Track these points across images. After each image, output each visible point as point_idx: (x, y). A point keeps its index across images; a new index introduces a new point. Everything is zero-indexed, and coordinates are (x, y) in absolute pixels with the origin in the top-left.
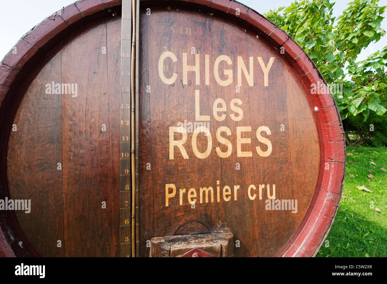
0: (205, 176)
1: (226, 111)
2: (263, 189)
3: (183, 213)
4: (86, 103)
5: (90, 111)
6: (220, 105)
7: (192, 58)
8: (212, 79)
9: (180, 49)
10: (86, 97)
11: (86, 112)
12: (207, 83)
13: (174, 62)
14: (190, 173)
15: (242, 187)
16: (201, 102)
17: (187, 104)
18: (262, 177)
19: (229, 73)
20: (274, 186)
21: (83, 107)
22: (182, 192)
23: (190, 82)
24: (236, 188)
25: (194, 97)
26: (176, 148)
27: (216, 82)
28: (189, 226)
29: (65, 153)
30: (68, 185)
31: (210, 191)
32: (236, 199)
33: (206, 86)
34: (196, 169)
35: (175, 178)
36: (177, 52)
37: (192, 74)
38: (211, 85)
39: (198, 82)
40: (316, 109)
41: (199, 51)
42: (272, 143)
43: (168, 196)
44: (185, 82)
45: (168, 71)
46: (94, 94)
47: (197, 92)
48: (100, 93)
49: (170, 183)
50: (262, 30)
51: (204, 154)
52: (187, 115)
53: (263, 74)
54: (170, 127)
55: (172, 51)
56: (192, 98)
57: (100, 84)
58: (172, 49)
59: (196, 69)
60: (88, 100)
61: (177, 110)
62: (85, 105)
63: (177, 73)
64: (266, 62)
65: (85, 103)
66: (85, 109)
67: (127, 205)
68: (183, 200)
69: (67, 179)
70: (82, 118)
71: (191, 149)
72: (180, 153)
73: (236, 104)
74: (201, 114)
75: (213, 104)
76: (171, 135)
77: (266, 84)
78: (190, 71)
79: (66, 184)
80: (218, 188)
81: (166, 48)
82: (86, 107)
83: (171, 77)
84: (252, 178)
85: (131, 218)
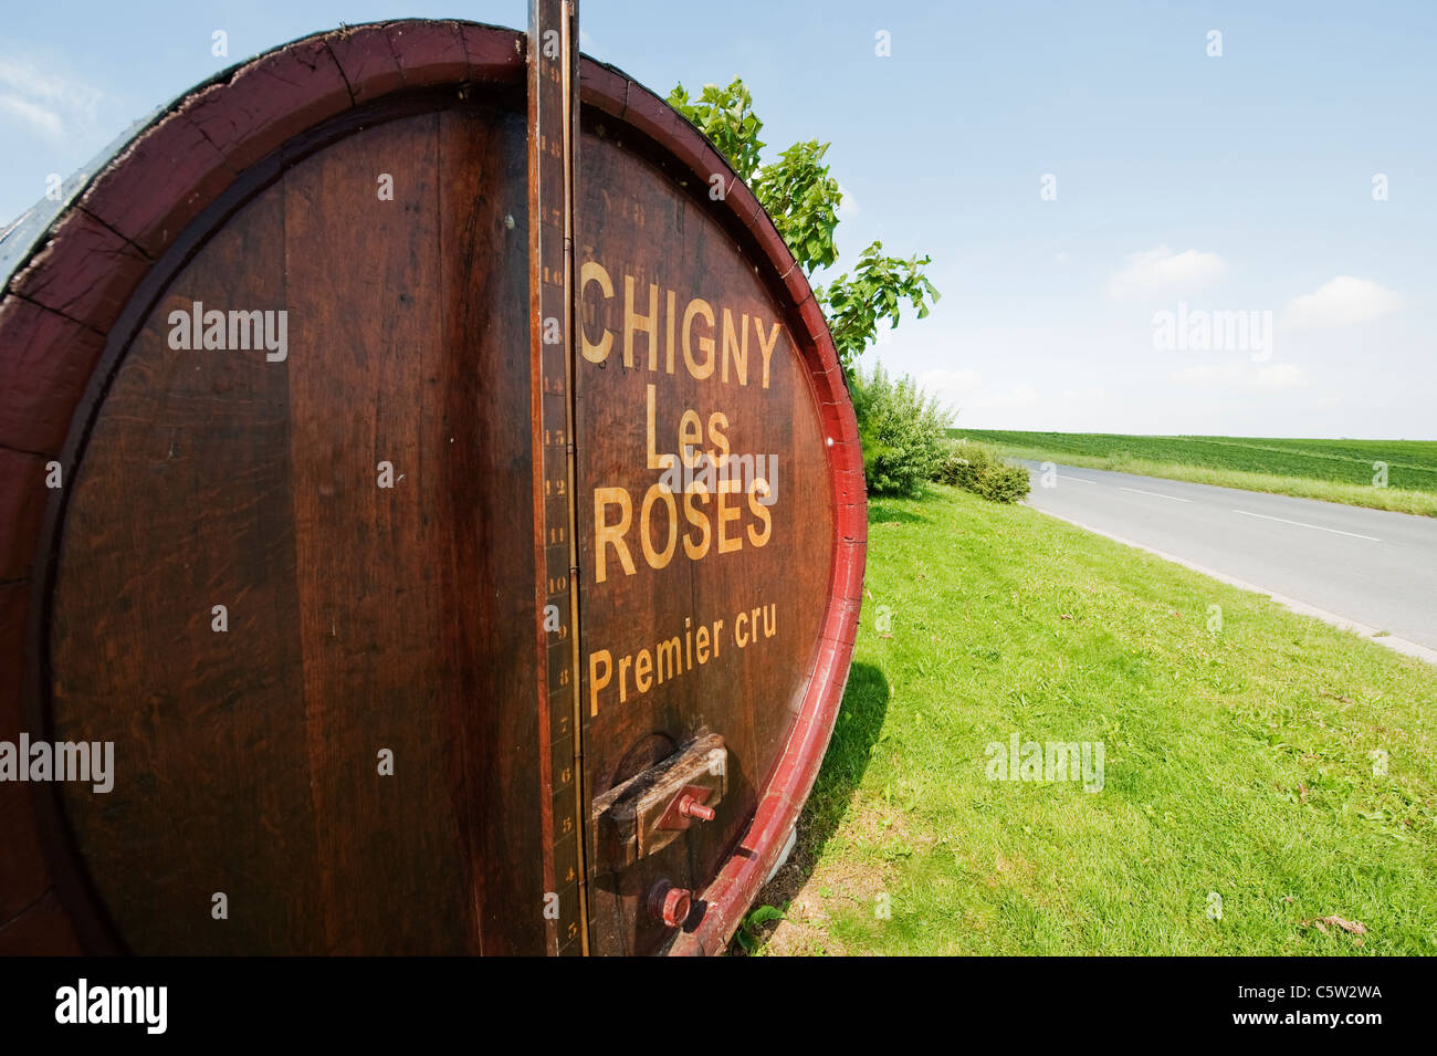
0: (666, 611)
1: (701, 442)
2: (758, 618)
3: (627, 723)
4: (378, 412)
5: (389, 445)
6: (691, 429)
7: (643, 293)
8: (679, 358)
9: (621, 263)
10: (375, 389)
11: (376, 447)
12: (670, 369)
13: (606, 296)
14: (639, 609)
15: (726, 624)
16: (658, 416)
17: (631, 422)
18: (756, 592)
19: (707, 345)
20: (773, 606)
21: (368, 428)
22: (624, 664)
23: (637, 361)
24: (718, 626)
25: (646, 404)
26: (610, 547)
27: (685, 367)
28: (639, 751)
29: (308, 615)
30: (327, 738)
31: (674, 648)
32: (716, 654)
33: (668, 375)
34: (650, 598)
35: (608, 632)
36: (614, 268)
37: (641, 338)
38: (678, 374)
39: (652, 365)
40: (830, 442)
41: (657, 277)
42: (771, 514)
43: (597, 685)
44: (629, 362)
45: (592, 323)
46: (401, 379)
47: (651, 389)
48: (421, 377)
49: (599, 650)
50: (773, 261)
51: (663, 554)
52: (631, 452)
53: (762, 359)
54: (596, 490)
55: (604, 263)
56: (641, 407)
57: (419, 344)
58: (603, 258)
59: (650, 325)
60: (384, 403)
61: (612, 439)
62: (374, 419)
63: (611, 331)
64: (768, 332)
65: (375, 411)
66: (373, 437)
67: (564, 730)
68: (627, 687)
69: (323, 715)
70: (364, 470)
71: (640, 546)
72: (618, 562)
73: (718, 427)
74: (659, 451)
75: (679, 423)
76: (599, 510)
77: (766, 385)
78: (638, 331)
79: (320, 737)
80: (688, 635)
81: (589, 250)
82: (377, 429)
83: (600, 341)
84: (741, 597)
85: (574, 758)
